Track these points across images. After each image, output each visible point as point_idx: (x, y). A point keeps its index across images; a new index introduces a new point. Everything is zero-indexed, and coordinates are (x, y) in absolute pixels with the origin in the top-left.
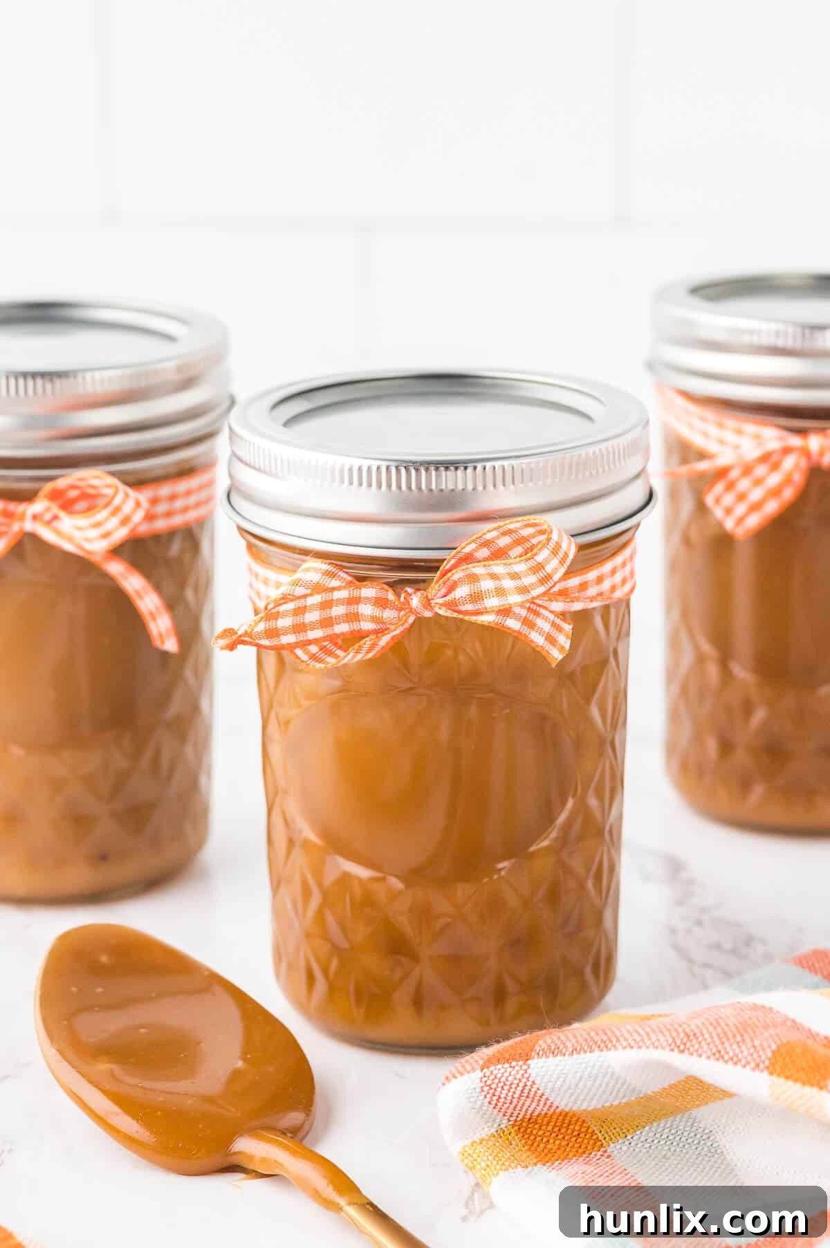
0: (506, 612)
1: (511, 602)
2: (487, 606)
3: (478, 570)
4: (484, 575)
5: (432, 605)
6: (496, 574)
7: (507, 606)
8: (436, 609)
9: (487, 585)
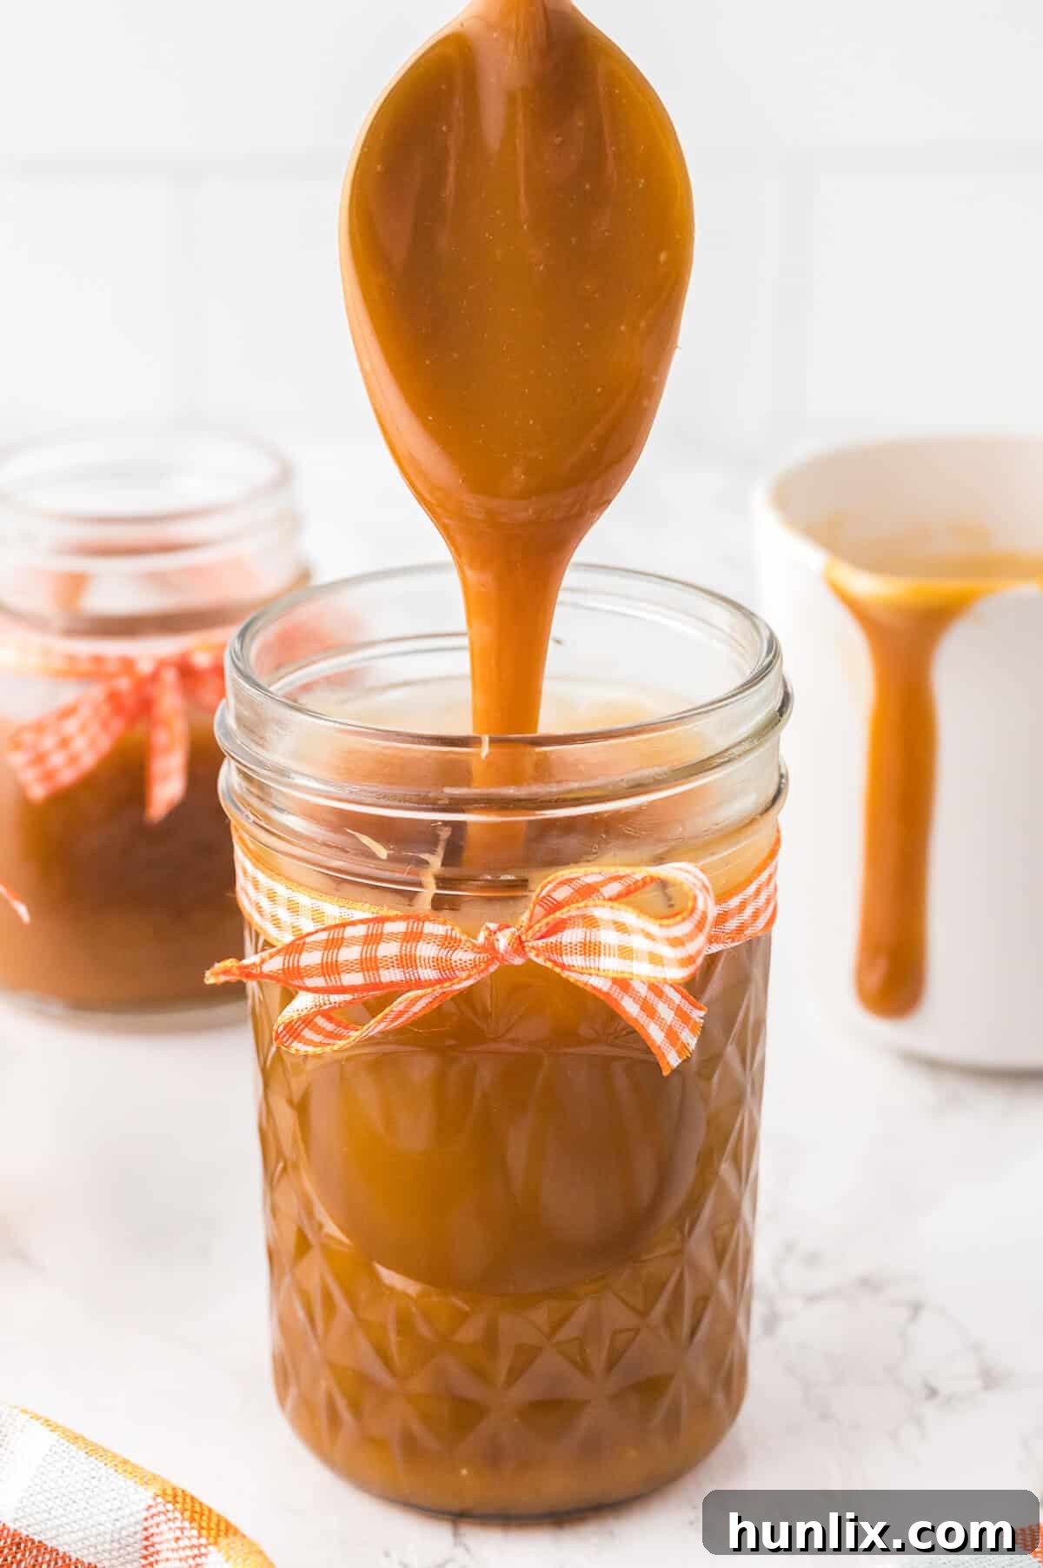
0: (623, 984)
1: (635, 972)
2: (601, 967)
3: (602, 913)
4: (607, 921)
5: (527, 949)
6: (624, 924)
7: (626, 975)
8: (532, 955)
9: (607, 936)
